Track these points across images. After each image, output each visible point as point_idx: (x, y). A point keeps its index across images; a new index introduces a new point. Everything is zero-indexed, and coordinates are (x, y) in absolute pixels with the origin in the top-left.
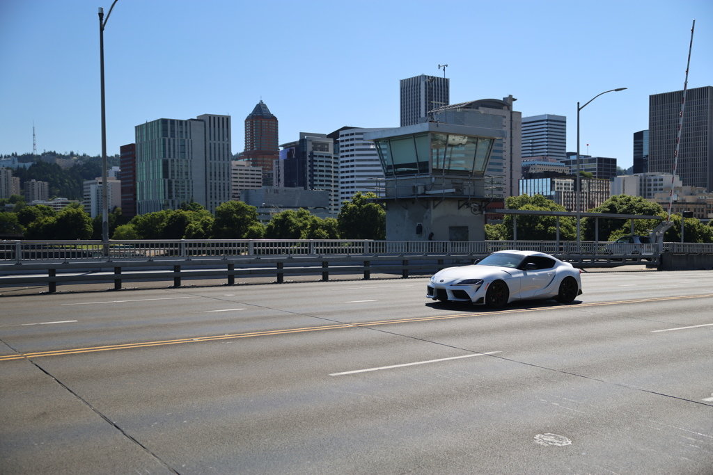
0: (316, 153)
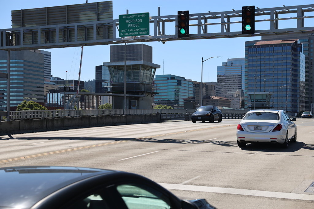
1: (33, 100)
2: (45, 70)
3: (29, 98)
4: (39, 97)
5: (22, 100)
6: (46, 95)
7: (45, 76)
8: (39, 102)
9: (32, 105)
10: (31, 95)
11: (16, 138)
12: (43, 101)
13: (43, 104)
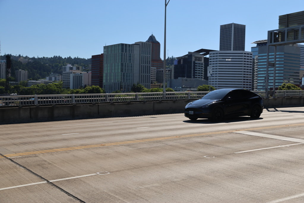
0: (197, 62)
1: (291, 83)
2: (301, 59)
3: (287, 81)
4: (296, 80)
5: (282, 83)
6: (301, 79)
7: (301, 64)
8: (295, 84)
9: (290, 86)
10: (289, 78)
11: (280, 111)
12: (298, 84)
13: (298, 86)
